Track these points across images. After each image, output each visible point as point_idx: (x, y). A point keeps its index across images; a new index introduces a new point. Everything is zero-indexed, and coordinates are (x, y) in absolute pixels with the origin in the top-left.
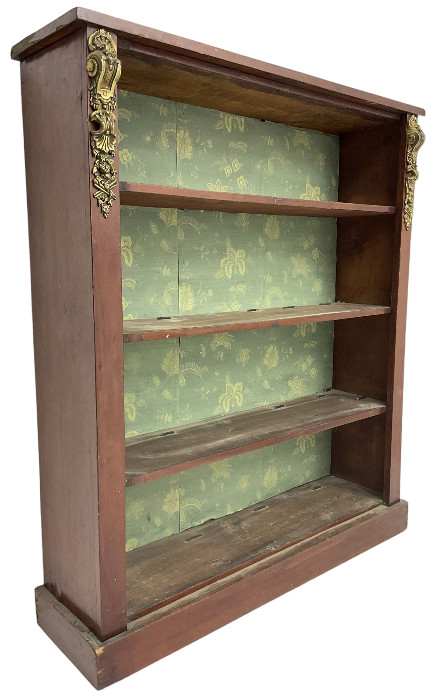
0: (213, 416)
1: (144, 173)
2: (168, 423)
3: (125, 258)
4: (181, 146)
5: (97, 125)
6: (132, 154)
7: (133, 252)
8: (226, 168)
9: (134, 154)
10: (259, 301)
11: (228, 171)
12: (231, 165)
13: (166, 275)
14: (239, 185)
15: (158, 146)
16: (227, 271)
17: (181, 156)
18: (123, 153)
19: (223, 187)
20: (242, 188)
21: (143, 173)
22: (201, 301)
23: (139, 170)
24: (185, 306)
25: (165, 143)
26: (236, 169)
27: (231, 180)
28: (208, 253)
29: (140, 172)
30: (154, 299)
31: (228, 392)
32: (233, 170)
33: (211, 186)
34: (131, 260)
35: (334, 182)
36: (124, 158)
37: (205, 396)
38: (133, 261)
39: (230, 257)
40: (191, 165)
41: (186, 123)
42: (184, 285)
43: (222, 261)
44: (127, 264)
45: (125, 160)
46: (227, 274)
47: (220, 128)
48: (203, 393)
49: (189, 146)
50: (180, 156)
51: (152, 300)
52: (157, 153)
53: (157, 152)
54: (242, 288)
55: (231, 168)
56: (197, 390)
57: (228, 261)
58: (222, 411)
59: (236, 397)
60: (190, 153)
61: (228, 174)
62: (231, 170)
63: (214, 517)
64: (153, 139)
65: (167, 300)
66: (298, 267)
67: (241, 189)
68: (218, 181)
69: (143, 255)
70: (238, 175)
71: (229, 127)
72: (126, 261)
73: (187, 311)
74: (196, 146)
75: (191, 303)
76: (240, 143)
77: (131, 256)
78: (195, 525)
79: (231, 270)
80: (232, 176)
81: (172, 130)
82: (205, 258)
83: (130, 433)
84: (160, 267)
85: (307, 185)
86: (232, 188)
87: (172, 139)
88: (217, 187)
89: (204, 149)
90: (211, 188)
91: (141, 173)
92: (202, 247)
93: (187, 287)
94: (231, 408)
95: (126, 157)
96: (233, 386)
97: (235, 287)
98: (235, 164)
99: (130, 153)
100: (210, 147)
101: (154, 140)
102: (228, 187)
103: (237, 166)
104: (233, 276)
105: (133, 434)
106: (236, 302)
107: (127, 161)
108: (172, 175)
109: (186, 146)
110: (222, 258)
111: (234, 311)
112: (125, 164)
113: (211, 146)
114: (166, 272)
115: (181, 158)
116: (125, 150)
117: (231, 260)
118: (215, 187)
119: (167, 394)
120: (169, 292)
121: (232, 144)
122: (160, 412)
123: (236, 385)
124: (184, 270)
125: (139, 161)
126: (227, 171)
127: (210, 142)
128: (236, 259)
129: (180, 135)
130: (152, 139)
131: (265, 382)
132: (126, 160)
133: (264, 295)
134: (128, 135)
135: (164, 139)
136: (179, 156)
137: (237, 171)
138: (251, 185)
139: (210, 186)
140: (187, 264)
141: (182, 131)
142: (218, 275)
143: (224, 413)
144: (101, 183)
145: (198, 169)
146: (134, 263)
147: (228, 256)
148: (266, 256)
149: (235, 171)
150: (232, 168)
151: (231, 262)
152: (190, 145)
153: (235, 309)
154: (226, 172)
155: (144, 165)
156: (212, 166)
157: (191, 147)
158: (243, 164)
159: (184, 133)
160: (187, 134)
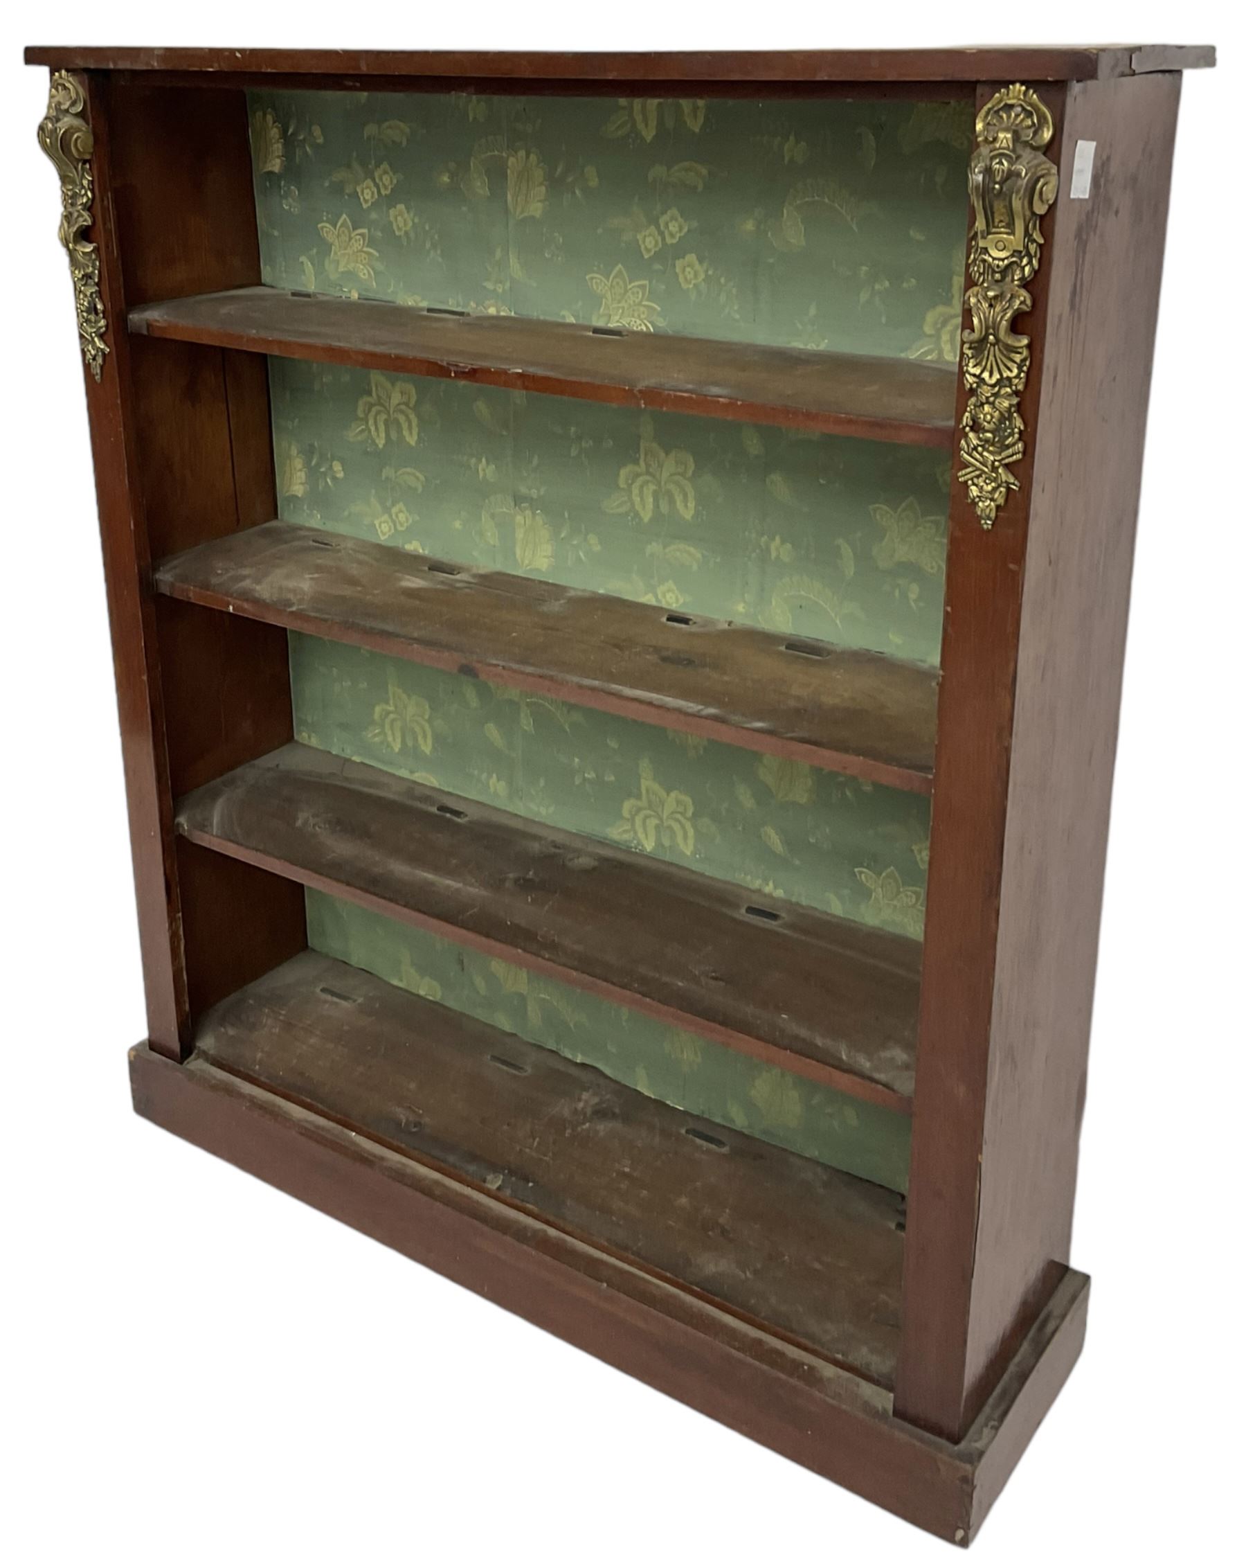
0: (607, 837)
2: (497, 794)
3: (403, 426)
4: (517, 188)
6: (412, 215)
7: (419, 416)
8: (643, 234)
11: (649, 242)
12: (658, 227)
13: (485, 477)
14: (681, 279)
17: (519, 209)
18: (397, 213)
19: (633, 284)
20: (691, 286)
21: (436, 252)
22: (571, 556)
24: (531, 556)
25: (480, 186)
26: (672, 236)
27: (657, 267)
28: (587, 444)
30: (462, 521)
31: (650, 802)
32: (664, 239)
33: (596, 282)
34: (415, 431)
38: (419, 434)
39: (648, 466)
40: (544, 231)
41: (530, 131)
42: (526, 508)
43: (624, 473)
44: (407, 437)
46: (638, 507)
47: (620, 132)
49: (537, 186)
50: (514, 213)
51: (457, 525)
52: (464, 209)
53: (465, 206)
54: (687, 554)
55: (659, 234)
56: (563, 758)
57: (638, 475)
58: (634, 839)
59: (676, 827)
60: (541, 204)
61: (648, 250)
62: (659, 239)
64: (455, 179)
65: (490, 531)
66: (904, 541)
67: (688, 289)
68: (618, 268)
69: (438, 426)
70: (678, 251)
71: (647, 125)
72: (405, 432)
73: (537, 569)
74: (555, 184)
75: (545, 554)
76: (687, 164)
77: (415, 424)
79: (651, 500)
80: (659, 256)
81: (496, 153)
82: (578, 456)
84: (472, 458)
86: (663, 287)
87: (497, 174)
88: (614, 283)
89: (576, 191)
90: (597, 288)
91: (432, 253)
92: (573, 429)
93: (534, 514)
94: (659, 844)
95: (402, 221)
96: (666, 796)
97: (664, 547)
98: (670, 225)
99: (408, 212)
100: (591, 183)
101: (457, 180)
102: (647, 284)
103: (675, 227)
104: (657, 517)
106: (670, 584)
107: (405, 229)
109: (530, 188)
110: (624, 465)
111: (663, 605)
112: (402, 235)
113: (594, 182)
115: (519, 216)
116: (401, 207)
117: (648, 473)
118: (609, 284)
119: (493, 732)
120: (493, 516)
121: (658, 171)
123: (672, 795)
124: (525, 474)
125: (427, 228)
126: (647, 243)
127: (591, 171)
128: (664, 475)
129: (514, 163)
130: (452, 179)
132: (402, 227)
133: (762, 590)
134: (404, 175)
135: (476, 176)
136: (512, 210)
137: (674, 241)
138: (723, 280)
139: (594, 281)
140: (535, 462)
141: (522, 153)
142: (612, 505)
143: (640, 848)
145: (561, 240)
146: (420, 439)
147: (643, 463)
148: (767, 480)
149: (669, 241)
150: (661, 234)
151: (648, 478)
152: (541, 184)
153: (667, 602)
154: (643, 246)
155: (436, 237)
156: (600, 231)
157: (543, 189)
158: (695, 224)
159: (528, 157)
160: (533, 157)
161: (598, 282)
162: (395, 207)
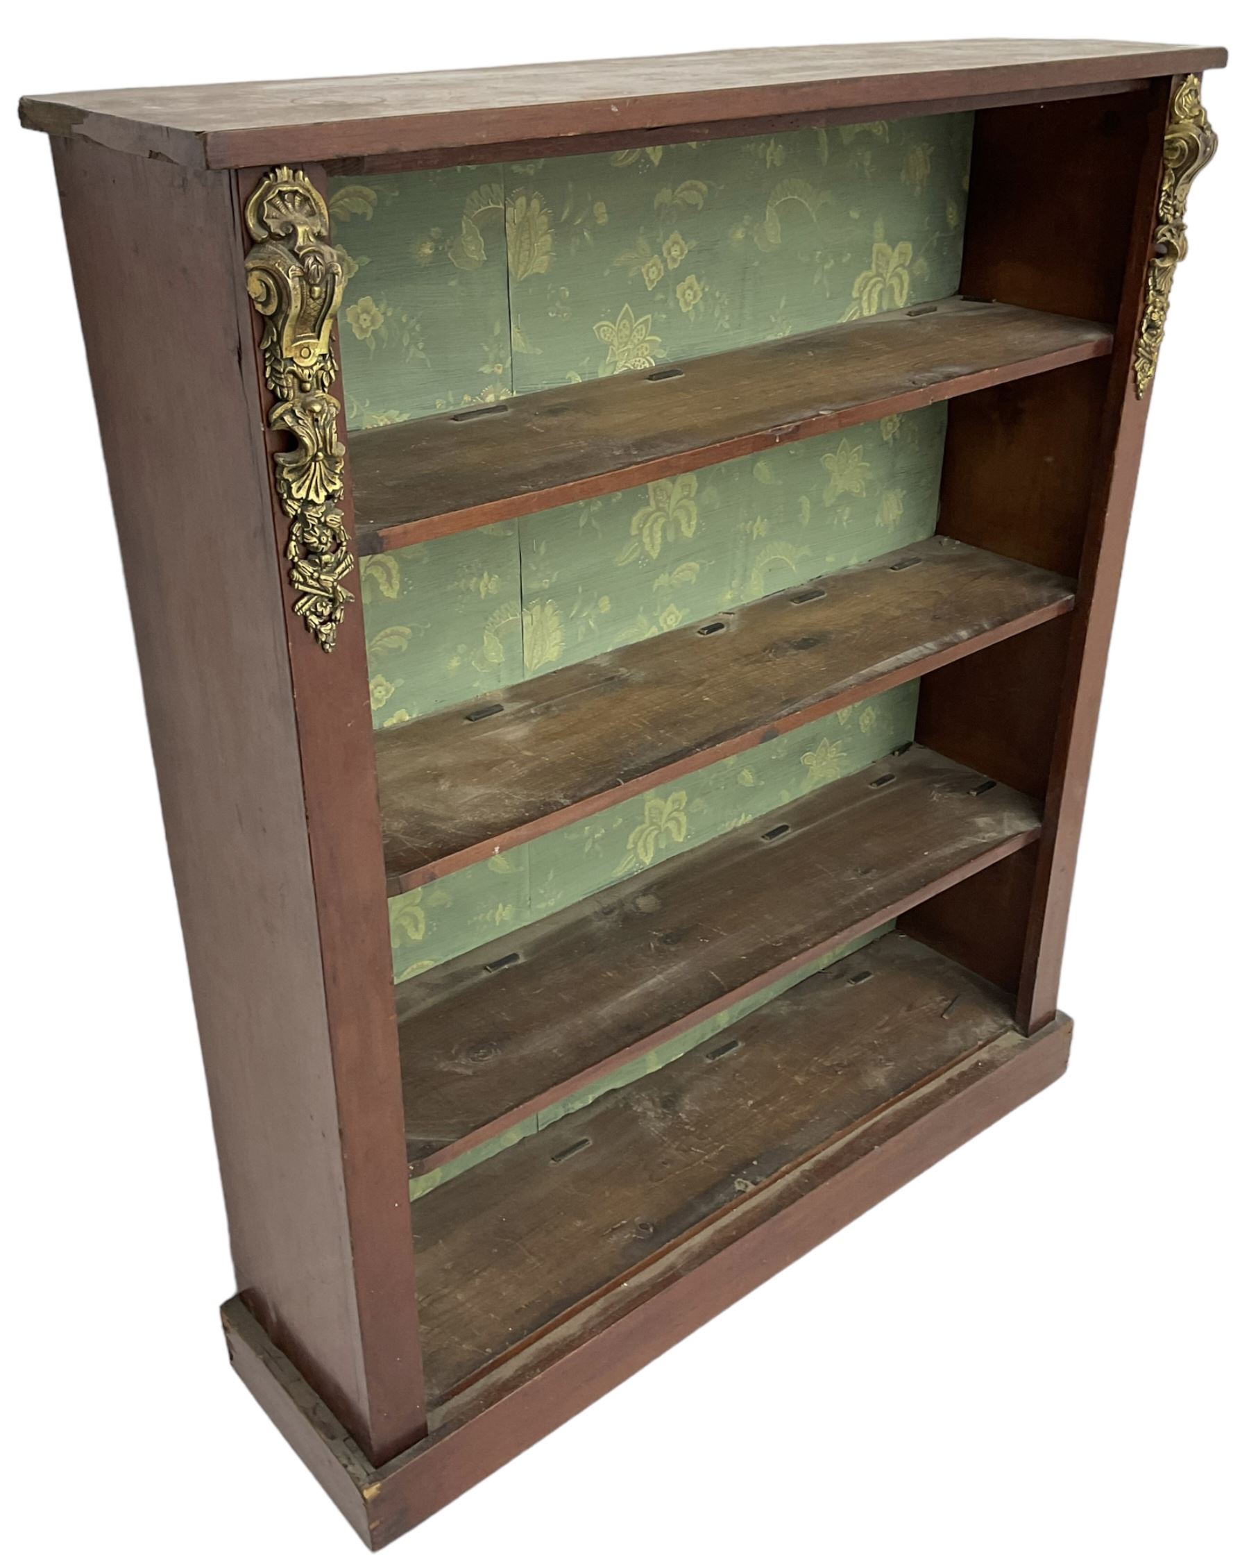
0: (613, 880)
1: (421, 347)
2: (503, 922)
3: (380, 581)
4: (518, 243)
5: (290, 441)
7: (400, 561)
8: (647, 265)
9: (388, 305)
10: (731, 589)
11: (652, 273)
12: (661, 255)
13: (487, 594)
14: (682, 304)
15: (455, 263)
16: (648, 539)
17: (522, 269)
18: (359, 311)
19: (638, 322)
20: (691, 308)
21: (418, 348)
22: (582, 629)
23: (405, 344)
24: (540, 653)
25: (473, 248)
26: (674, 260)
27: (660, 297)
28: (596, 507)
29: (408, 348)
30: (459, 658)
31: (651, 819)
32: (666, 266)
33: (604, 331)
34: (396, 582)
35: (954, 216)
36: (361, 322)
37: (594, 843)
38: (402, 582)
39: (657, 502)
40: (549, 288)
41: (532, 172)
42: (536, 604)
43: (635, 520)
44: (385, 593)
45: (364, 326)
46: (648, 548)
47: (630, 159)
48: (589, 838)
49: (542, 236)
50: (516, 274)
51: (455, 663)
52: (453, 283)
53: (453, 279)
54: (688, 571)
55: (662, 262)
56: (574, 836)
57: (650, 514)
58: (636, 864)
59: (672, 825)
60: (545, 257)
61: (652, 282)
62: (662, 267)
63: (618, 1085)
64: (440, 248)
65: (494, 651)
66: (841, 475)
67: (688, 312)
68: (624, 309)
69: (425, 561)
70: (679, 276)
72: (382, 588)
73: (546, 663)
74: (561, 229)
75: (555, 642)
76: (688, 183)
77: (394, 572)
78: (573, 1108)
79: (660, 534)
80: (662, 285)
81: (492, 206)
82: (589, 523)
83: (415, 966)
84: (471, 579)
85: (876, 247)
87: (495, 230)
88: (621, 327)
89: (585, 233)
90: (605, 336)
91: (412, 350)
93: (543, 606)
94: (658, 851)
95: (369, 318)
96: (663, 803)
97: (670, 574)
98: (672, 249)
99: (377, 306)
100: (600, 222)
101: (444, 248)
102: (652, 317)
103: (677, 250)
104: (666, 548)
105: (422, 966)
106: (672, 607)
107: (372, 328)
108: (497, 331)
109: (533, 240)
110: (634, 512)
111: (666, 630)
112: (365, 338)
113: (603, 220)
114: (488, 585)
115: (521, 276)
116: (366, 301)
117: (659, 509)
118: (616, 329)
119: (500, 863)
120: (497, 633)
121: (664, 196)
122: (485, 906)
123: (670, 799)
124: (534, 568)
125: (404, 319)
126: (650, 274)
127: (600, 209)
128: (673, 502)
129: (514, 214)
130: (437, 249)
131: (743, 773)
132: (368, 327)
133: (746, 570)
134: (369, 257)
135: (469, 238)
136: (513, 273)
137: (676, 266)
138: (717, 294)
139: (602, 329)
140: (542, 550)
141: (522, 201)
142: (625, 557)
143: (641, 867)
144: (312, 577)
145: (567, 293)
146: (404, 586)
147: (652, 503)
148: (755, 470)
149: (671, 266)
150: (664, 261)
151: (658, 514)
152: (545, 233)
153: (669, 626)
154: (647, 278)
155: (418, 328)
156: (607, 273)
157: (548, 237)
158: (694, 243)
159: (528, 204)
160: (535, 203)
161: (605, 330)
162: (356, 304)
